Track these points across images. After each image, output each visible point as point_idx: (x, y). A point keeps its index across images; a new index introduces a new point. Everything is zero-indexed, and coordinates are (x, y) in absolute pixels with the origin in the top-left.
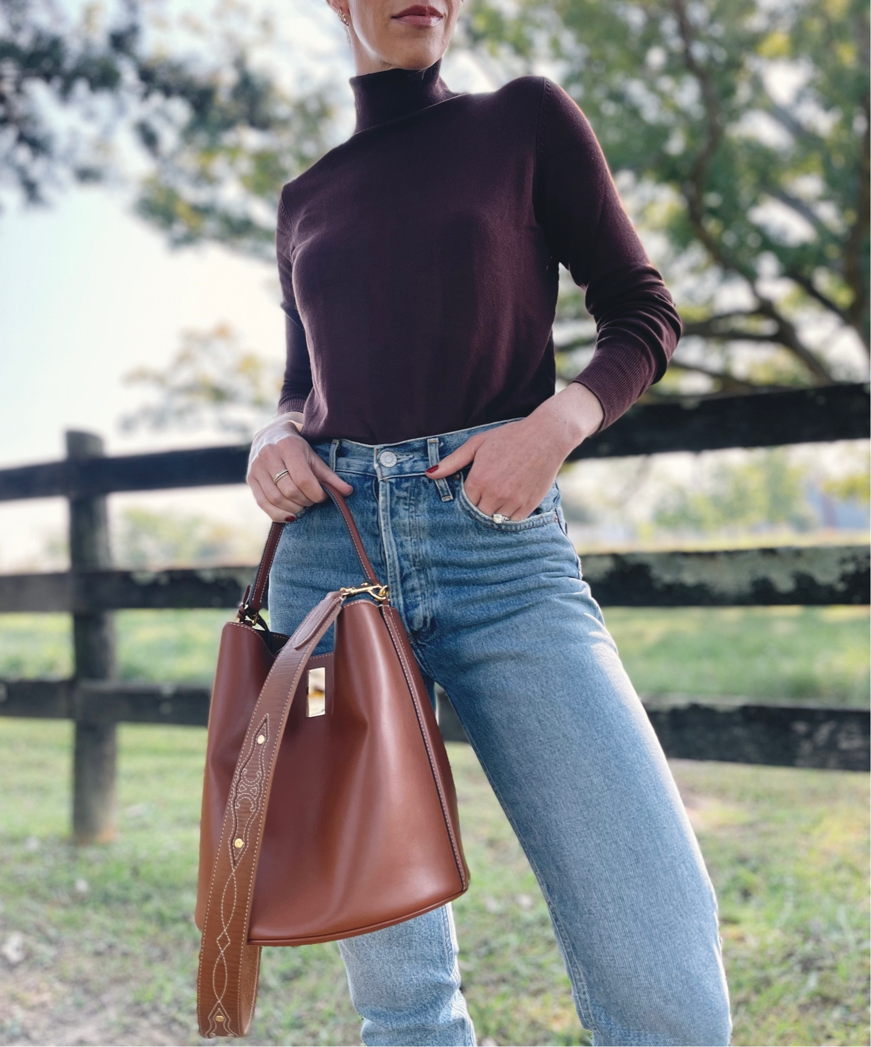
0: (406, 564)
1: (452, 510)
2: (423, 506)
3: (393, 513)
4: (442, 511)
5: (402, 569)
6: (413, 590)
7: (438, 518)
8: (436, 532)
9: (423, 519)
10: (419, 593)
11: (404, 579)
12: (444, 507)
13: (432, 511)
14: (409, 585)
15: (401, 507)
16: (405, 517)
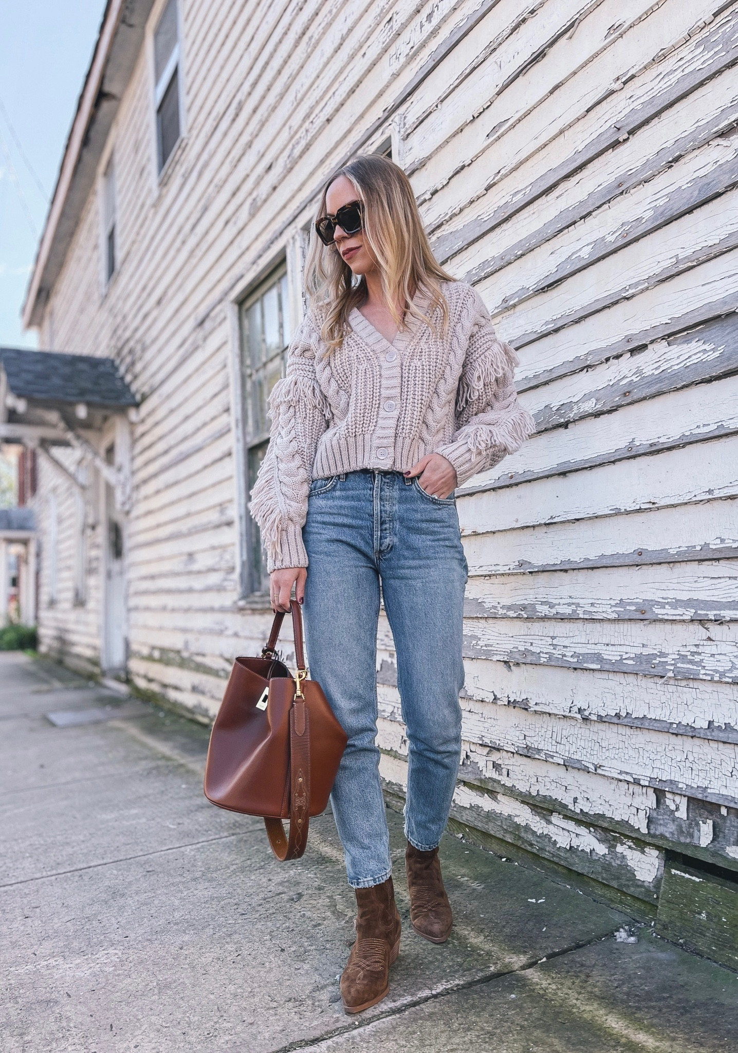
0: (384, 515)
1: (411, 490)
2: (396, 487)
3: (382, 490)
4: (405, 490)
5: (381, 517)
6: (386, 529)
7: (404, 493)
8: (402, 501)
9: (396, 494)
10: (388, 531)
11: (382, 523)
12: (407, 488)
13: (401, 490)
14: (385, 526)
15: (385, 487)
16: (387, 493)
